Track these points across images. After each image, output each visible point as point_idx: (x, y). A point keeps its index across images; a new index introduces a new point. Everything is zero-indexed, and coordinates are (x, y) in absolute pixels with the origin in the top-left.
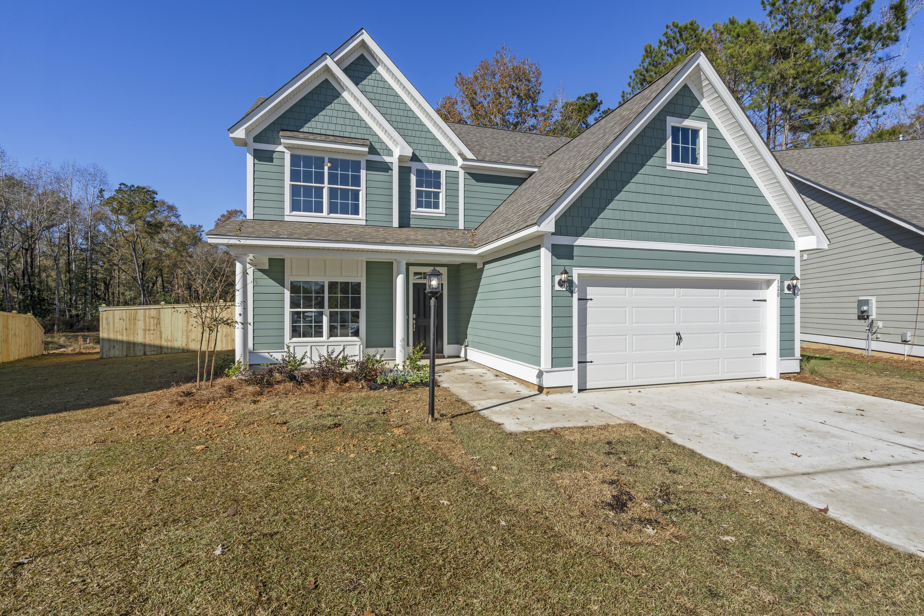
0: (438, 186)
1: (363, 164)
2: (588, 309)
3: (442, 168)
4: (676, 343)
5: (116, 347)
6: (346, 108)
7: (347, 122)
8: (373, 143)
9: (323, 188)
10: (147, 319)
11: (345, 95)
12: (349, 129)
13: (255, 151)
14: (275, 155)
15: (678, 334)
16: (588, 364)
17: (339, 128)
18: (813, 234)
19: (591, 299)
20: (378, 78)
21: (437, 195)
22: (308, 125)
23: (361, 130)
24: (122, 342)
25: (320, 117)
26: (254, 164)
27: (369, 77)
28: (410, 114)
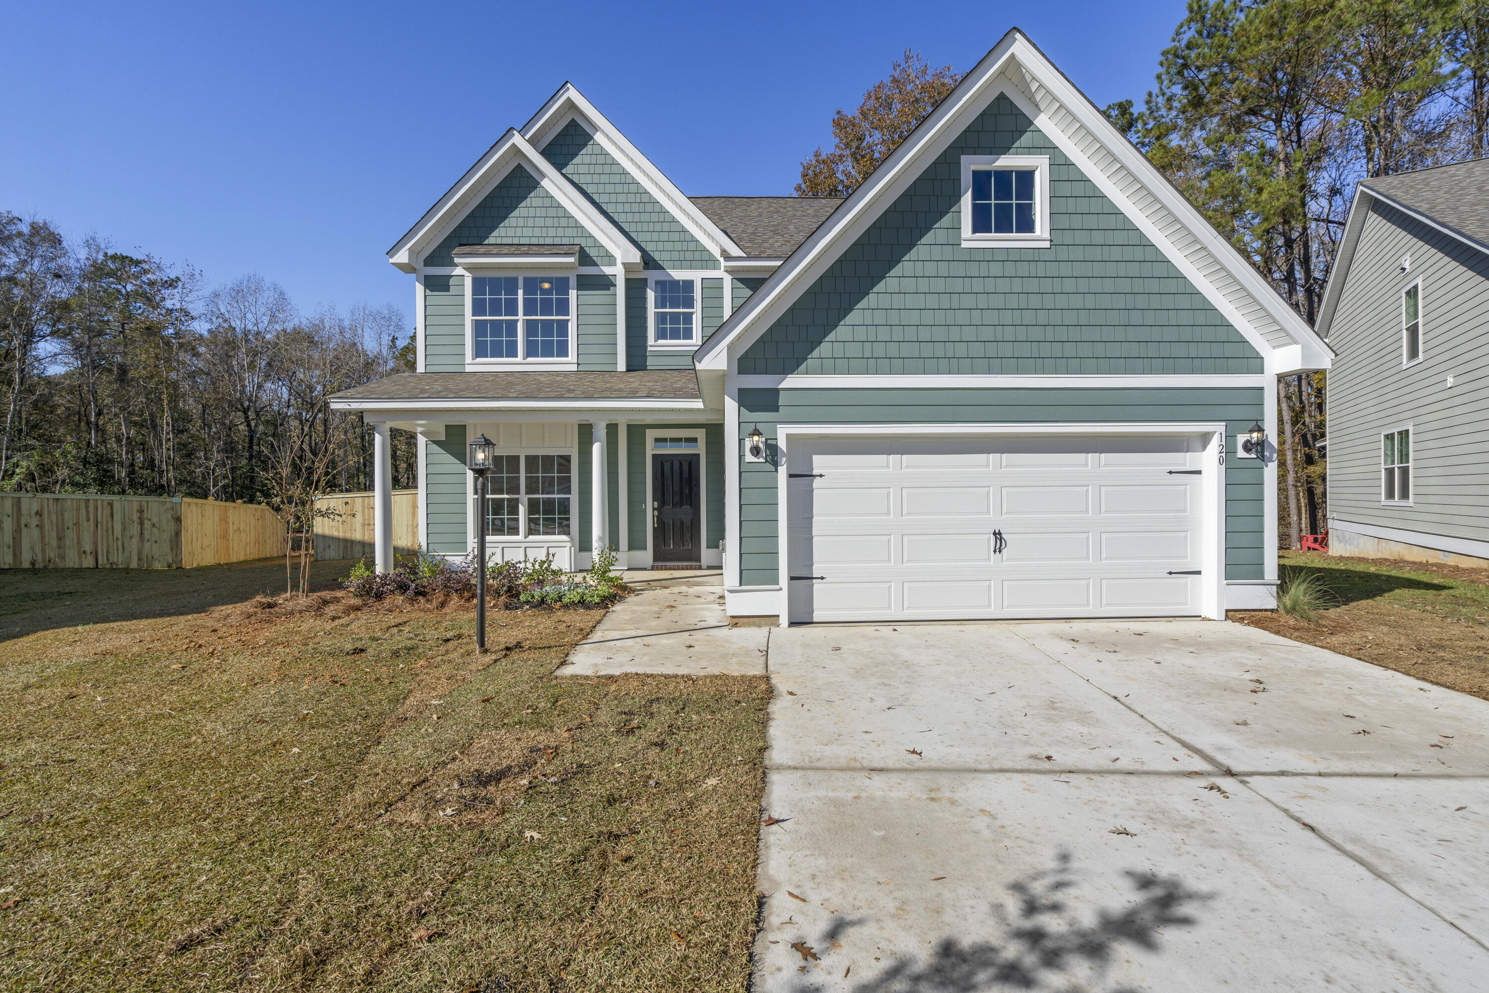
0: (690, 303)
1: (573, 282)
2: (815, 492)
3: (695, 276)
4: (992, 549)
5: (332, 547)
6: (547, 202)
7: (549, 222)
8: (587, 249)
9: (517, 321)
10: (366, 510)
11: (545, 183)
12: (552, 232)
13: (426, 277)
14: (452, 281)
15: (998, 535)
16: (814, 581)
17: (537, 232)
18: (1295, 342)
19: (821, 476)
20: (597, 150)
21: (688, 318)
22: (494, 234)
23: (569, 232)
24: (338, 539)
25: (511, 221)
26: (425, 296)
27: (584, 151)
28: (645, 198)
